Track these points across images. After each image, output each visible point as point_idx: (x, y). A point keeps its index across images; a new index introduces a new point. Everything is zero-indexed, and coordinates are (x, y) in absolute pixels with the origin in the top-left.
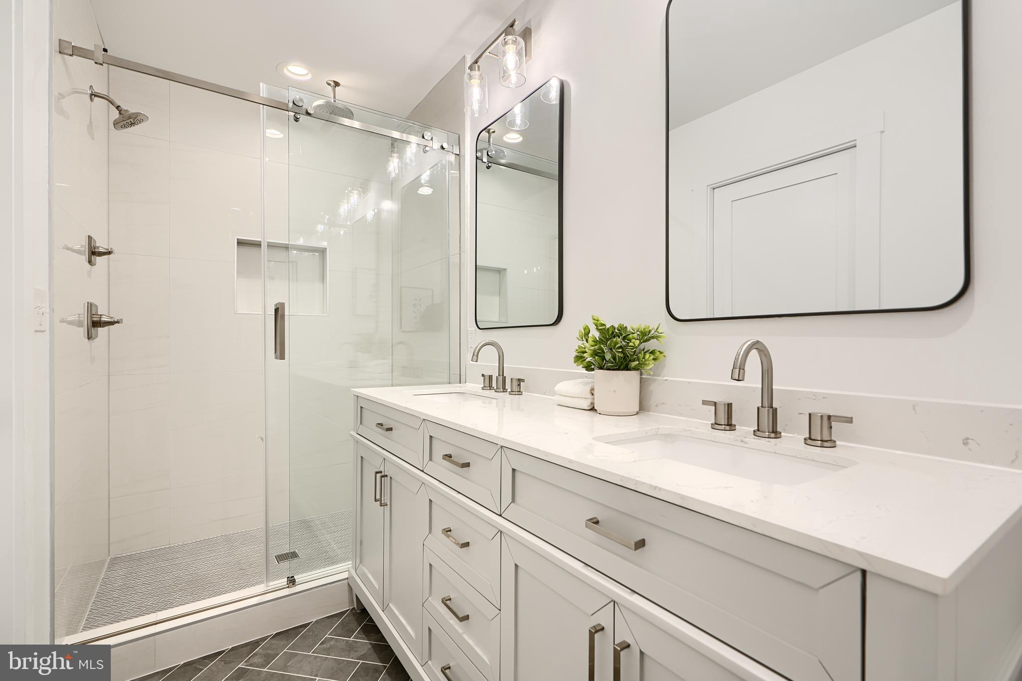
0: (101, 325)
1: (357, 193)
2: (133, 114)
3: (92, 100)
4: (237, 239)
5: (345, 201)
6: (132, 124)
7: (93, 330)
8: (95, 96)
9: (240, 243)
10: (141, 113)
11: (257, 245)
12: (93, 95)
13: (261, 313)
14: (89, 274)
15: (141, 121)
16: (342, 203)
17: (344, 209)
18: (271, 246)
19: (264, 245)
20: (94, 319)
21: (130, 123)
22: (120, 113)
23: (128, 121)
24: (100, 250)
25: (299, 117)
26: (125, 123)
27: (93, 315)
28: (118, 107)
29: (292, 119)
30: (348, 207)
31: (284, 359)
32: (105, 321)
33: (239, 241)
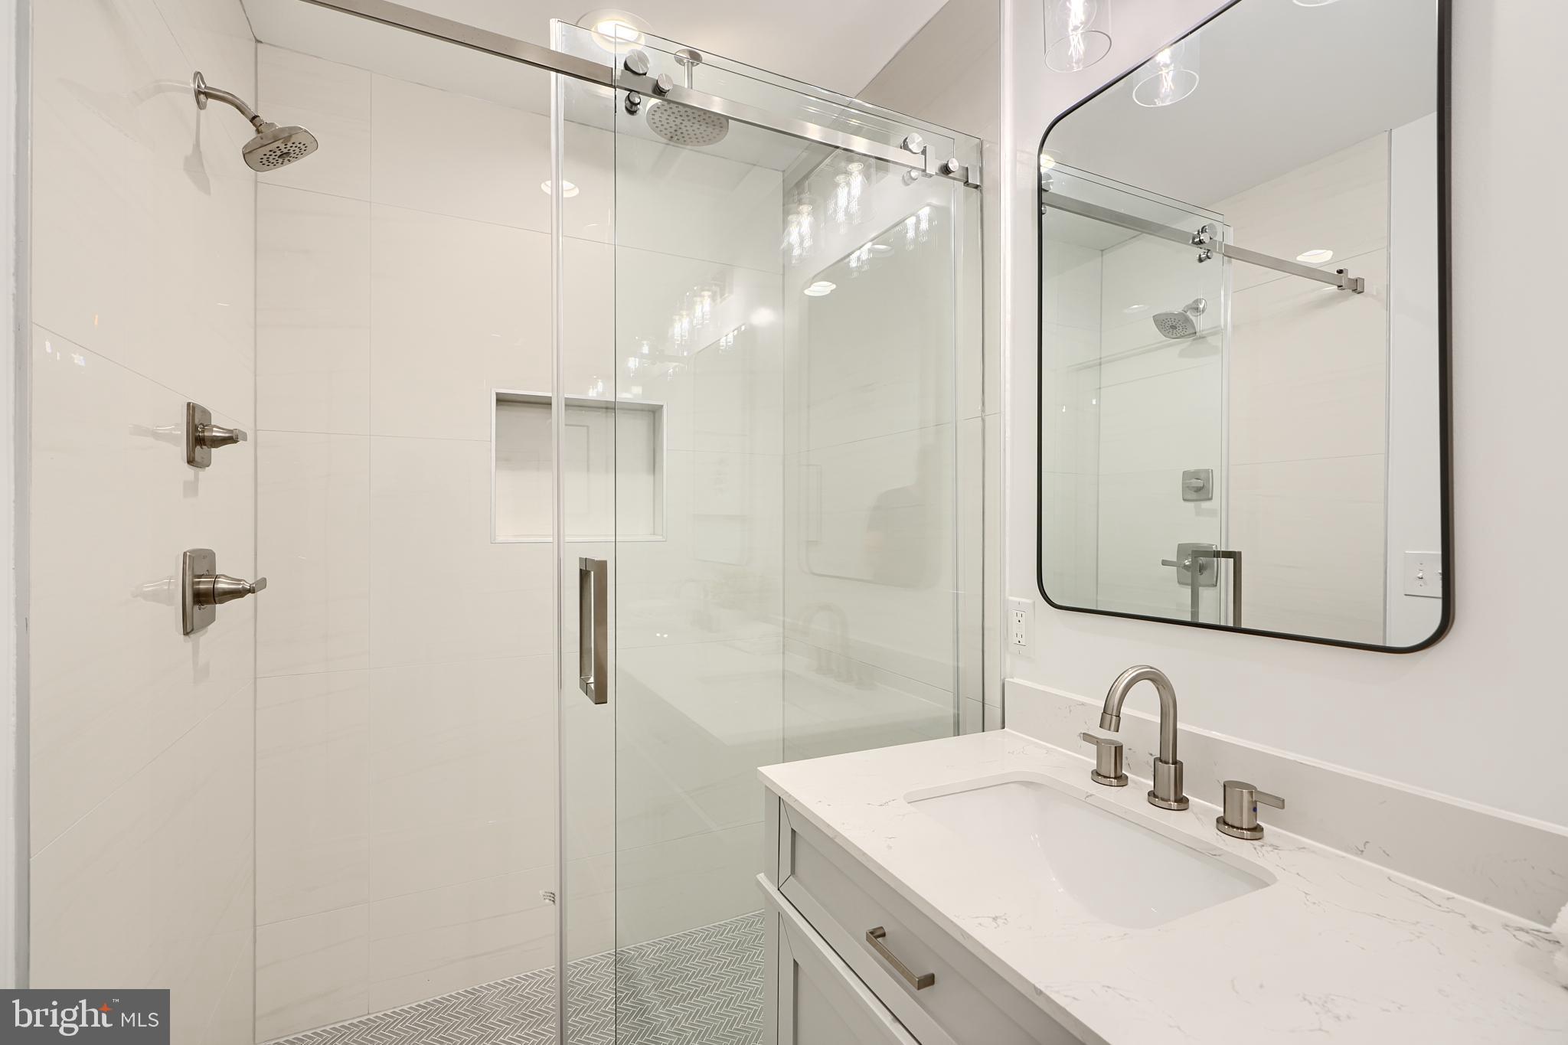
0: (217, 599)
1: (709, 296)
2: (282, 130)
3: (201, 106)
4: (497, 394)
5: (684, 313)
6: (284, 156)
7: (197, 612)
8: (208, 95)
9: (502, 400)
10: (302, 129)
11: (545, 403)
12: (204, 94)
13: (550, 539)
14: (191, 488)
15: (303, 148)
16: (677, 318)
17: (680, 327)
18: (572, 405)
19: (558, 407)
20: (202, 586)
21: (279, 153)
22: (258, 131)
23: (273, 146)
24: (214, 434)
25: (637, 100)
26: (266, 150)
27: (200, 577)
28: (253, 119)
29: (622, 105)
30: (691, 322)
31: (606, 702)
32: (223, 589)
33: (501, 397)
